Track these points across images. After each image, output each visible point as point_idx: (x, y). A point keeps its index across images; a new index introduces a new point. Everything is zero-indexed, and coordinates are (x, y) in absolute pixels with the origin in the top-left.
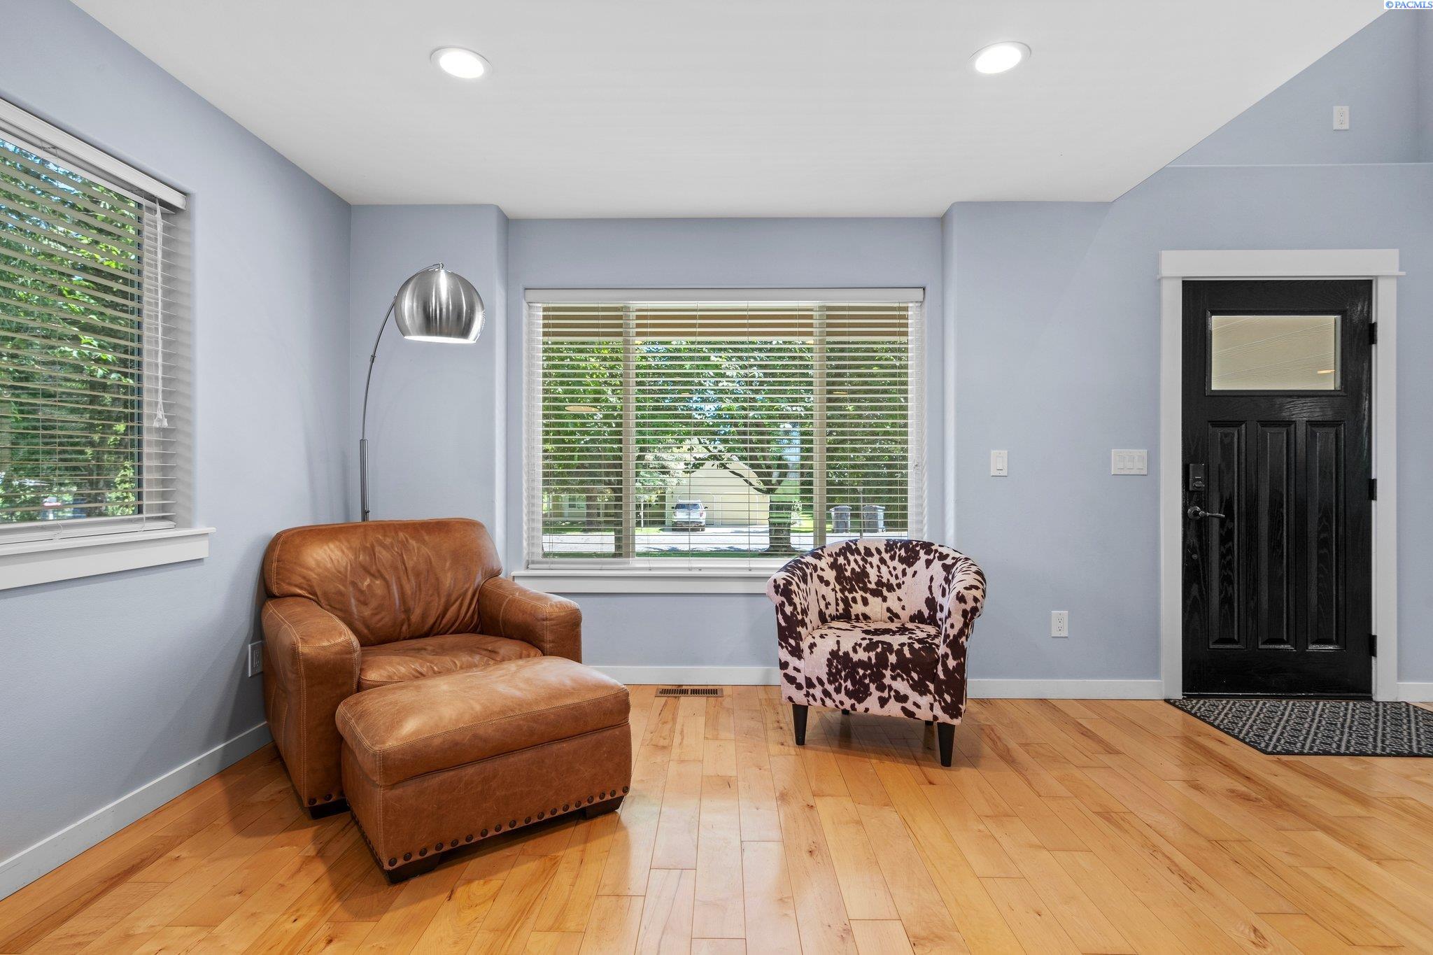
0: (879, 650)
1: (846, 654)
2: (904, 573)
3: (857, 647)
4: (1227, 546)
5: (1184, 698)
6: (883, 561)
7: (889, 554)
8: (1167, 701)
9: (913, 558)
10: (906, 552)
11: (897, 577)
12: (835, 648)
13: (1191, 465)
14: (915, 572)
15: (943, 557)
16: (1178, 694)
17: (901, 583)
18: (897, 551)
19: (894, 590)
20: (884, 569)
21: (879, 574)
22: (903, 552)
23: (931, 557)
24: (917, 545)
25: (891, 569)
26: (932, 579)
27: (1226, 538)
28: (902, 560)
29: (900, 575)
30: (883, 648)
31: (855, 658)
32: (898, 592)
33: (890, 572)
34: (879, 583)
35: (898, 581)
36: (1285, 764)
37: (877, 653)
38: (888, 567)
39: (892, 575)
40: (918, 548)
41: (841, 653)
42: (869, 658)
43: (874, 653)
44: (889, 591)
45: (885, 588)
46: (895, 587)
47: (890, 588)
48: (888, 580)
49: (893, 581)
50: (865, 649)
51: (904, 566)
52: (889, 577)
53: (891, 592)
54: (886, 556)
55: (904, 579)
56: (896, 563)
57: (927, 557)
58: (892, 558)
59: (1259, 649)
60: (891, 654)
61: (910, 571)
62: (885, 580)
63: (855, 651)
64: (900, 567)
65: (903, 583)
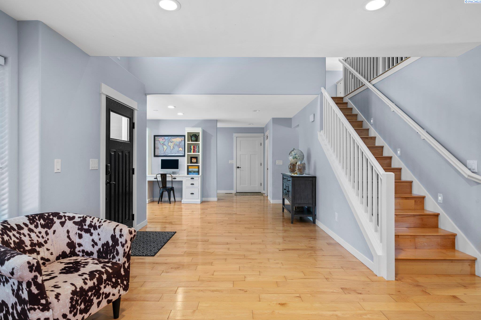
0: (97, 276)
1: (81, 288)
2: (47, 234)
3: (86, 281)
6: (31, 230)
7: (33, 225)
9: (50, 223)
10: (44, 221)
11: (43, 237)
12: (73, 288)
14: (54, 232)
15: (71, 218)
17: (47, 240)
18: (38, 221)
19: (43, 245)
20: (33, 235)
21: (30, 239)
22: (42, 221)
23: (63, 220)
24: (49, 216)
25: (38, 234)
26: (68, 232)
28: (43, 226)
29: (45, 235)
30: (98, 274)
31: (86, 287)
32: (46, 246)
33: (37, 236)
34: (32, 245)
35: (44, 240)
37: (97, 278)
38: (36, 233)
39: (39, 237)
40: (51, 217)
41: (78, 290)
42: (94, 283)
43: (96, 279)
44: (40, 247)
45: (37, 246)
46: (44, 243)
47: (40, 245)
48: (38, 241)
49: (41, 240)
50: (91, 280)
51: (46, 229)
52: (38, 238)
53: (41, 247)
54: (32, 227)
55: (48, 237)
56: (40, 229)
57: (60, 221)
58: (36, 227)
60: (103, 275)
61: (50, 231)
62: (35, 242)
63: (86, 283)
64: (43, 231)
65: (48, 239)
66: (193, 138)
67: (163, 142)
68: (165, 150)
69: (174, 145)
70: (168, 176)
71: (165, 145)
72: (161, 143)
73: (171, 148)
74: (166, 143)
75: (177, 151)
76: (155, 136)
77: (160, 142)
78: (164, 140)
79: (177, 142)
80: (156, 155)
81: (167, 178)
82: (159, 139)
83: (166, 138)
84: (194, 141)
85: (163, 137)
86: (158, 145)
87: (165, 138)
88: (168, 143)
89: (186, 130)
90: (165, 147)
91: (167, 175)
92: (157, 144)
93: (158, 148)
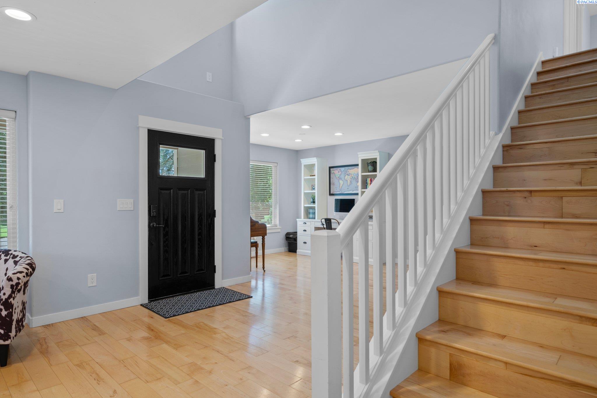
4: (166, 238)
5: (148, 303)
8: (141, 305)
13: (151, 206)
15: (14, 257)
16: (146, 301)
27: (166, 235)
36: (170, 321)
59: (178, 277)
66: (370, 168)
67: (339, 176)
68: (341, 185)
69: (352, 178)
70: (334, 222)
71: (341, 179)
72: (337, 177)
73: (348, 183)
74: (342, 176)
75: (355, 187)
76: (330, 168)
77: (335, 175)
78: (340, 173)
79: (354, 175)
80: (331, 193)
81: (332, 224)
82: (334, 172)
83: (343, 169)
84: (371, 172)
85: (339, 169)
86: (334, 180)
87: (341, 170)
88: (345, 176)
89: (359, 156)
90: (341, 182)
91: (332, 221)
92: (333, 178)
93: (334, 184)
